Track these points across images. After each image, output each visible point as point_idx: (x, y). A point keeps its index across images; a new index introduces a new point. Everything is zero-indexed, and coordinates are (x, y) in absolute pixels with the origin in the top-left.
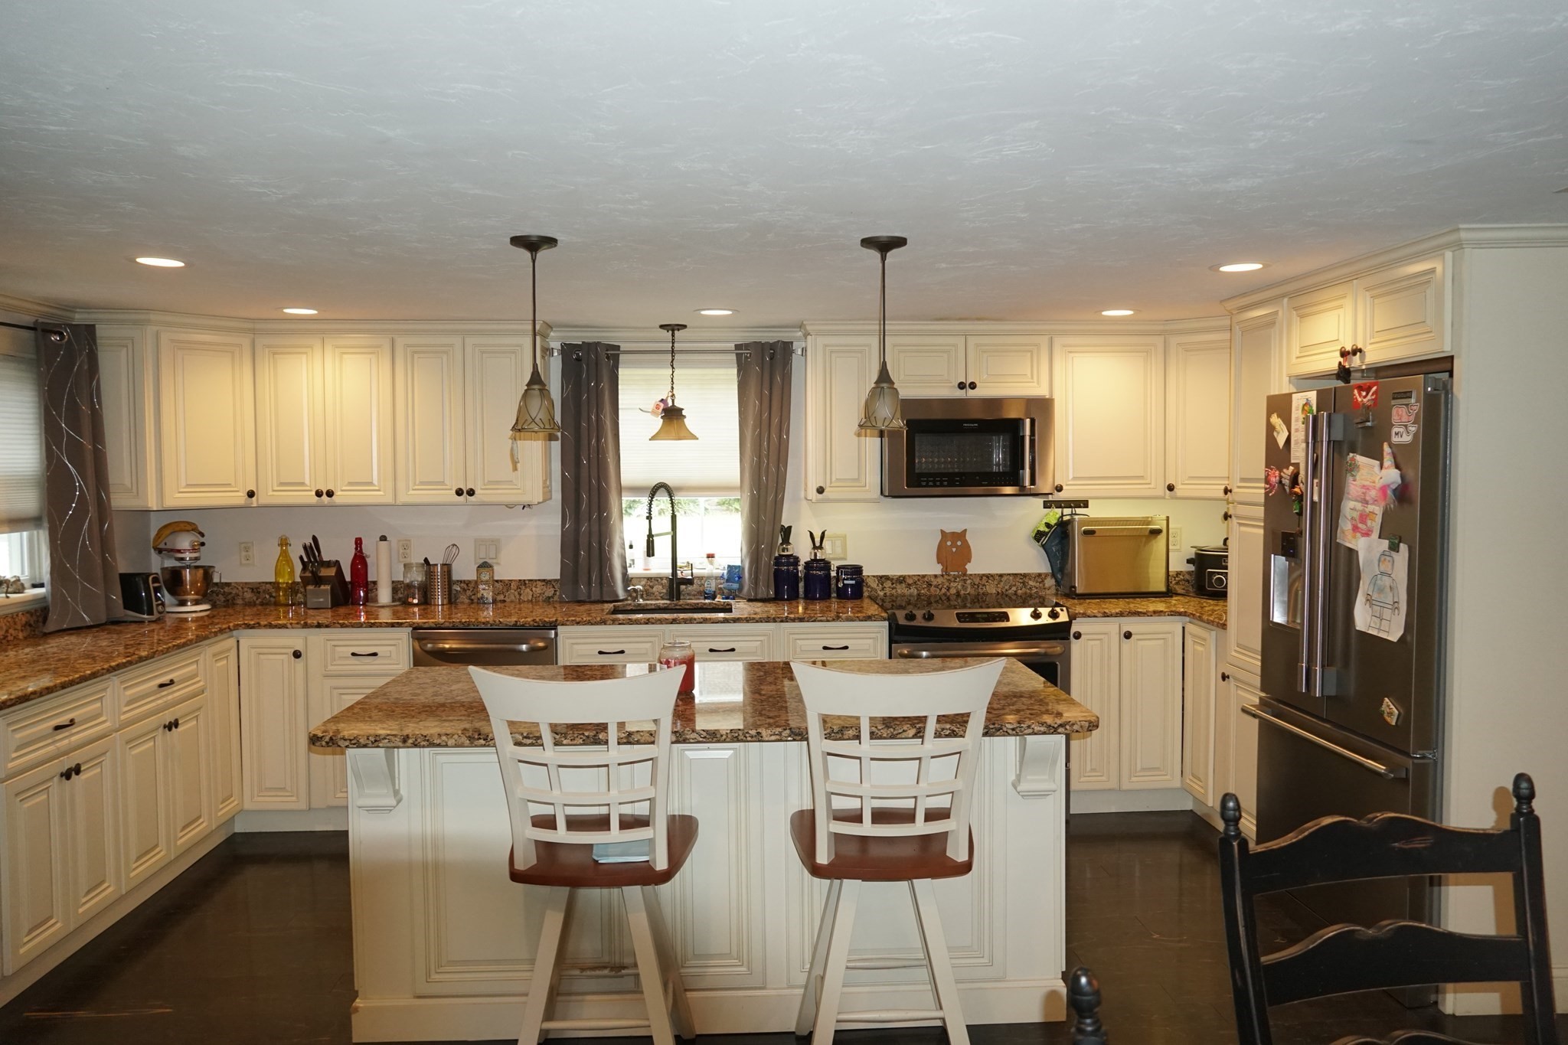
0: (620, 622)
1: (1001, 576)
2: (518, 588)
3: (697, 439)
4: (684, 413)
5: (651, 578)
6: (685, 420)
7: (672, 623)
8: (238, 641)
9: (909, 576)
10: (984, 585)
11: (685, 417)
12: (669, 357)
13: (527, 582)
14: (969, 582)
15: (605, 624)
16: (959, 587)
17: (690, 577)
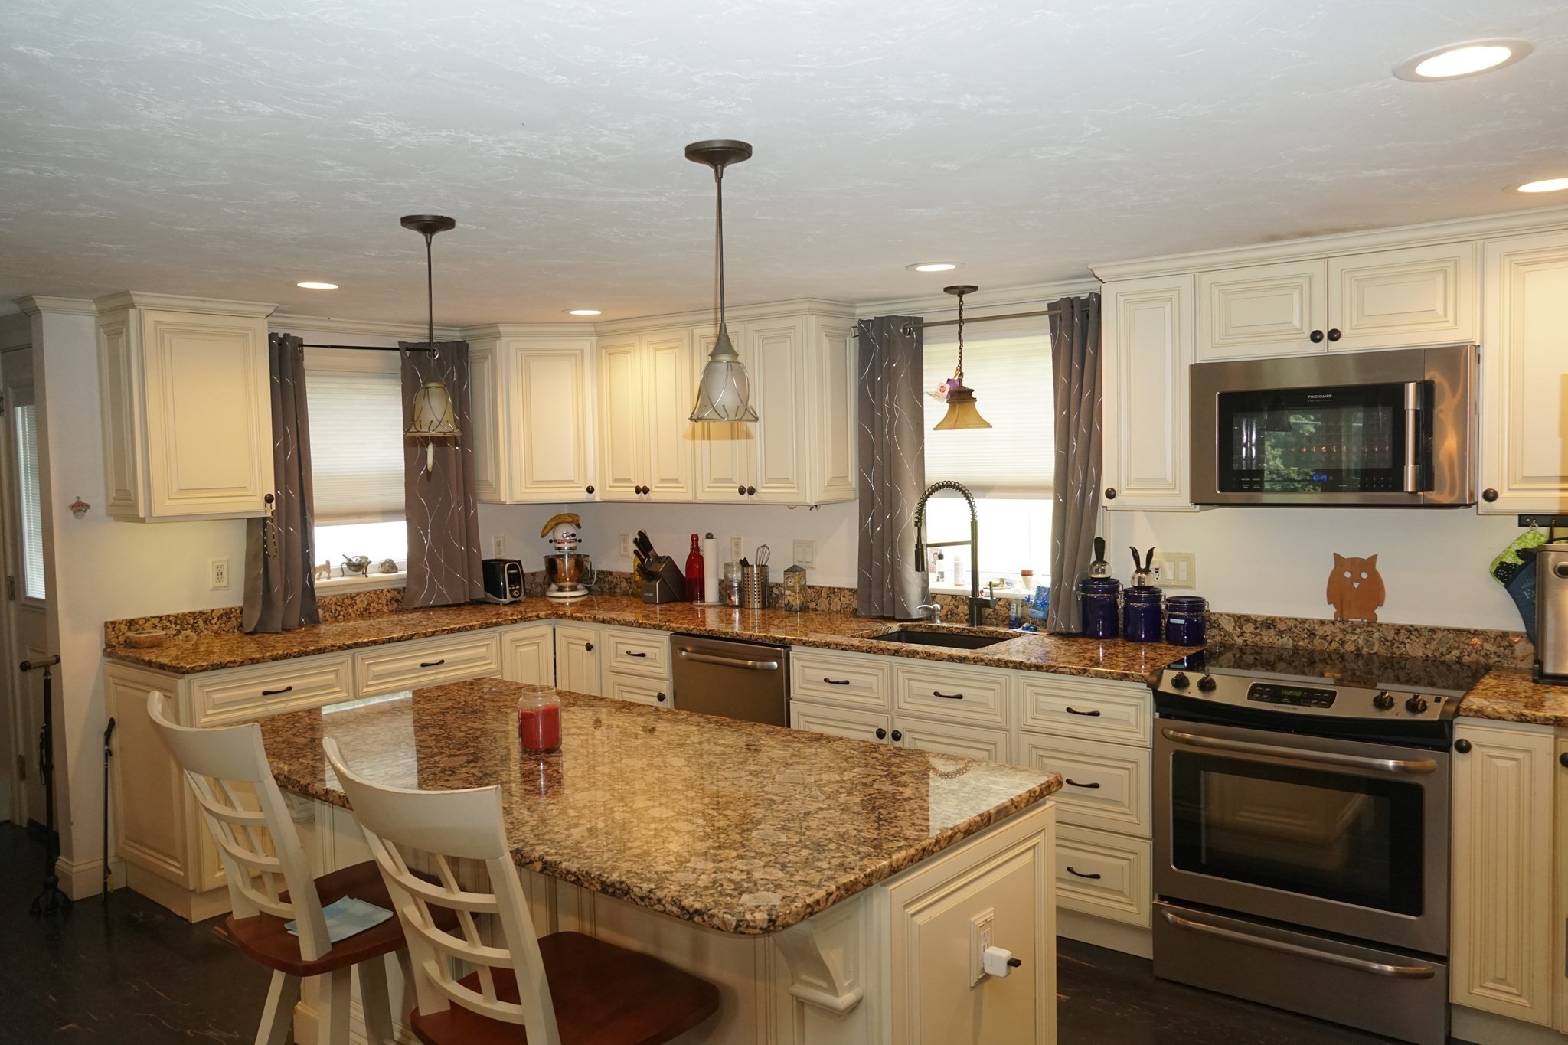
0: (843, 647)
1: (1433, 630)
2: (828, 596)
3: (991, 427)
4: (974, 395)
5: (956, 596)
6: (976, 403)
7: (894, 655)
8: (554, 629)
9: (1280, 619)
10: (1402, 643)
11: (975, 400)
12: (956, 327)
13: (836, 590)
14: (1376, 635)
15: (829, 648)
16: (1361, 642)
17: (989, 599)
